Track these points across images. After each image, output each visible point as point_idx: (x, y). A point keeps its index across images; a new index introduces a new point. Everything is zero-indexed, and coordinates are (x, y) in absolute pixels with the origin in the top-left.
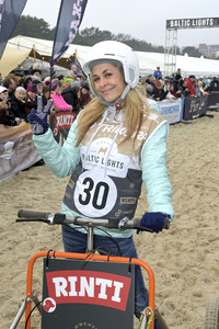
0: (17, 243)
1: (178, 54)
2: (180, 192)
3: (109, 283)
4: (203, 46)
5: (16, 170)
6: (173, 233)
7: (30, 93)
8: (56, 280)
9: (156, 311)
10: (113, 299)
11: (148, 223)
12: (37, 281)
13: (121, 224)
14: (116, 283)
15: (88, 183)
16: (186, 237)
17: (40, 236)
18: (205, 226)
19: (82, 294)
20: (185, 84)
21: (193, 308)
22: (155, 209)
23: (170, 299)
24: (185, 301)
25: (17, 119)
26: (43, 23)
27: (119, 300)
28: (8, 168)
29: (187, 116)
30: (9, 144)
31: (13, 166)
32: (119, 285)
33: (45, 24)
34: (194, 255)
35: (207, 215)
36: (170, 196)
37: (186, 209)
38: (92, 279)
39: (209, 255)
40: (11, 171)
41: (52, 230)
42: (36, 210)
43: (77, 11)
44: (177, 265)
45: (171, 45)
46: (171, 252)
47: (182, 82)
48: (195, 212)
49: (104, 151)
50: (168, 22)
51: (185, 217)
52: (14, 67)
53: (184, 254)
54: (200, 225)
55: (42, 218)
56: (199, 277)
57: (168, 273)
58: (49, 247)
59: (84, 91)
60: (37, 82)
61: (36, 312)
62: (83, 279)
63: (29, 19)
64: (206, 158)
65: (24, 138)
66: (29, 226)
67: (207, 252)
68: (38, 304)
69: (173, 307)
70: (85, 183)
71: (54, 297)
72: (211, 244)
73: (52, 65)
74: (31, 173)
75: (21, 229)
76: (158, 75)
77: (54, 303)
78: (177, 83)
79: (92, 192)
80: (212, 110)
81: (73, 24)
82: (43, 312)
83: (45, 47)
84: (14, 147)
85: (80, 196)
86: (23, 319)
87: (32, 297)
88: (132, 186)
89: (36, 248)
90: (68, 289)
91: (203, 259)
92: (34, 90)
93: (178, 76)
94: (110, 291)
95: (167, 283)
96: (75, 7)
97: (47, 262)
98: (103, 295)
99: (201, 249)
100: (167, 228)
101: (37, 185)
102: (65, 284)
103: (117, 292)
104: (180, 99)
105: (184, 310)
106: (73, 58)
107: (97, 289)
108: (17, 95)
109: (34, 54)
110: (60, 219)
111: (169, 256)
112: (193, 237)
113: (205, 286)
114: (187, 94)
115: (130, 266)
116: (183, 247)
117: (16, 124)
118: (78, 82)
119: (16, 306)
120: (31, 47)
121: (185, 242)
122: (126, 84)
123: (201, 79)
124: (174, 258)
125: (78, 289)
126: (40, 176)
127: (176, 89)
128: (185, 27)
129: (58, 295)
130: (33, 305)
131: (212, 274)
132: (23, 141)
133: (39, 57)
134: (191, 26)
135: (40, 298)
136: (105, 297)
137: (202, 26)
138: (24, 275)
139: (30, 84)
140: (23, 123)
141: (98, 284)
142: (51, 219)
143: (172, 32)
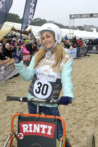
0: (7, 110)
1: (75, 29)
2: (76, 88)
3: (46, 127)
4: (85, 26)
5: (6, 79)
6: (73, 106)
7: (12, 46)
8: (23, 126)
9: (66, 138)
10: (48, 133)
11: (63, 101)
12: (15, 126)
13: (51, 101)
14: (49, 127)
15: (39, 84)
16: (78, 107)
17: (16, 107)
18: (87, 102)
19: (34, 131)
20: (78, 42)
21: (82, 137)
22: (66, 95)
23: (72, 133)
24: (78, 134)
25: (6, 57)
26: (17, 16)
27: (50, 134)
28: (2, 78)
29: (78, 56)
30: (3, 68)
31: (5, 77)
32: (50, 128)
33: (18, 17)
34: (82, 115)
35: (87, 98)
36: (72, 90)
37: (78, 95)
38: (39, 125)
39: (88, 115)
40: (4, 79)
41: (22, 104)
42: (14, 96)
43: (32, 11)
44: (75, 119)
45: (72, 25)
46: (72, 113)
47: (76, 41)
48: (82, 96)
49: (47, 71)
50: (71, 15)
51: (78, 98)
52: (5, 35)
53: (78, 114)
54: (84, 102)
55: (17, 99)
56: (84, 124)
57: (71, 122)
58: (20, 111)
59: (35, 45)
60: (15, 41)
61: (15, 139)
62: (35, 125)
63: (11, 14)
64: (87, 74)
65: (9, 65)
66: (12, 103)
67: (87, 113)
68: (16, 136)
69: (73, 137)
70: (38, 84)
71: (23, 133)
72: (89, 110)
73: (21, 34)
74: (12, 80)
75: (8, 104)
76: (66, 38)
77: (23, 135)
78: (74, 41)
79: (41, 88)
80: (89, 53)
81: (30, 17)
82: (18, 139)
83: (18, 26)
84: (5, 69)
85: (36, 90)
86: (9, 142)
87: (13, 133)
88: (58, 85)
89: (15, 112)
90: (29, 129)
91: (86, 116)
92: (14, 45)
93: (75, 39)
94: (46, 130)
95: (70, 126)
96: (31, 9)
97: (20, 118)
98: (43, 132)
99: (85, 112)
100: (71, 103)
101: (15, 85)
102: (27, 127)
103: (49, 130)
104: (75, 49)
105: (78, 138)
106: (30, 31)
107: (41, 129)
108: (6, 47)
109: (13, 29)
110: (25, 99)
111: (71, 115)
112: (81, 107)
113: (86, 128)
114: (79, 46)
115: (55, 119)
116: (77, 111)
117: (6, 59)
118: (32, 41)
119: (6, 137)
120: (12, 26)
121: (78, 109)
122: (56, 41)
123: (84, 40)
124: (73, 116)
125: (33, 129)
126: (16, 81)
127: (74, 44)
128: (78, 18)
129: (24, 132)
130: (14, 136)
131: (90, 123)
132: (9, 66)
133: (15, 30)
134: (80, 17)
135: (17, 133)
136: (44, 133)
137: (85, 17)
138: (10, 123)
139: (12, 42)
140: (9, 59)
141: (41, 127)
142: (21, 100)
143: (72, 20)
